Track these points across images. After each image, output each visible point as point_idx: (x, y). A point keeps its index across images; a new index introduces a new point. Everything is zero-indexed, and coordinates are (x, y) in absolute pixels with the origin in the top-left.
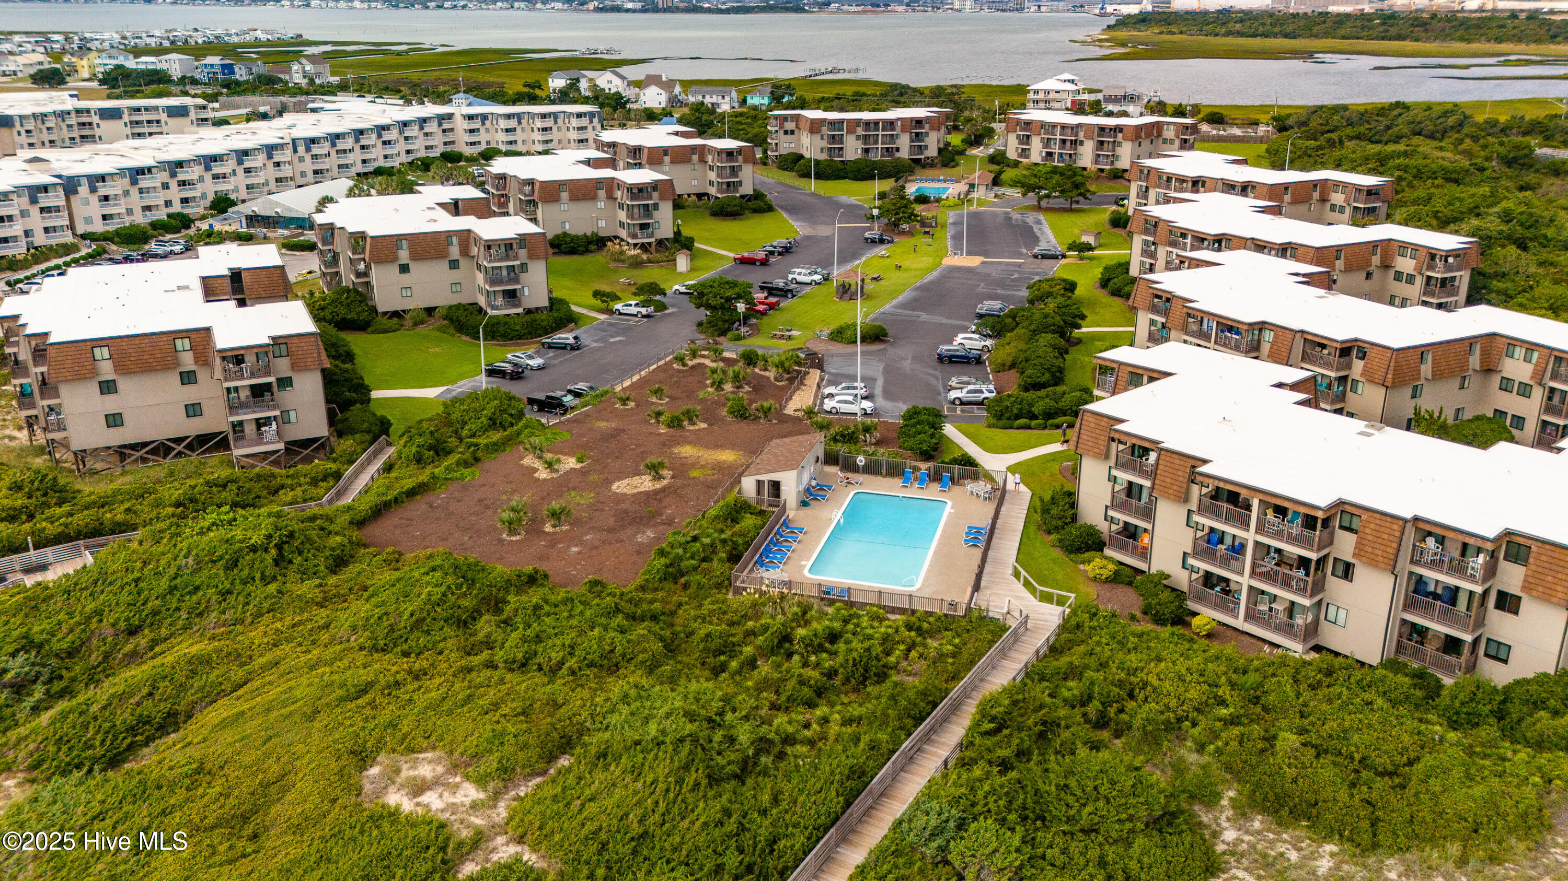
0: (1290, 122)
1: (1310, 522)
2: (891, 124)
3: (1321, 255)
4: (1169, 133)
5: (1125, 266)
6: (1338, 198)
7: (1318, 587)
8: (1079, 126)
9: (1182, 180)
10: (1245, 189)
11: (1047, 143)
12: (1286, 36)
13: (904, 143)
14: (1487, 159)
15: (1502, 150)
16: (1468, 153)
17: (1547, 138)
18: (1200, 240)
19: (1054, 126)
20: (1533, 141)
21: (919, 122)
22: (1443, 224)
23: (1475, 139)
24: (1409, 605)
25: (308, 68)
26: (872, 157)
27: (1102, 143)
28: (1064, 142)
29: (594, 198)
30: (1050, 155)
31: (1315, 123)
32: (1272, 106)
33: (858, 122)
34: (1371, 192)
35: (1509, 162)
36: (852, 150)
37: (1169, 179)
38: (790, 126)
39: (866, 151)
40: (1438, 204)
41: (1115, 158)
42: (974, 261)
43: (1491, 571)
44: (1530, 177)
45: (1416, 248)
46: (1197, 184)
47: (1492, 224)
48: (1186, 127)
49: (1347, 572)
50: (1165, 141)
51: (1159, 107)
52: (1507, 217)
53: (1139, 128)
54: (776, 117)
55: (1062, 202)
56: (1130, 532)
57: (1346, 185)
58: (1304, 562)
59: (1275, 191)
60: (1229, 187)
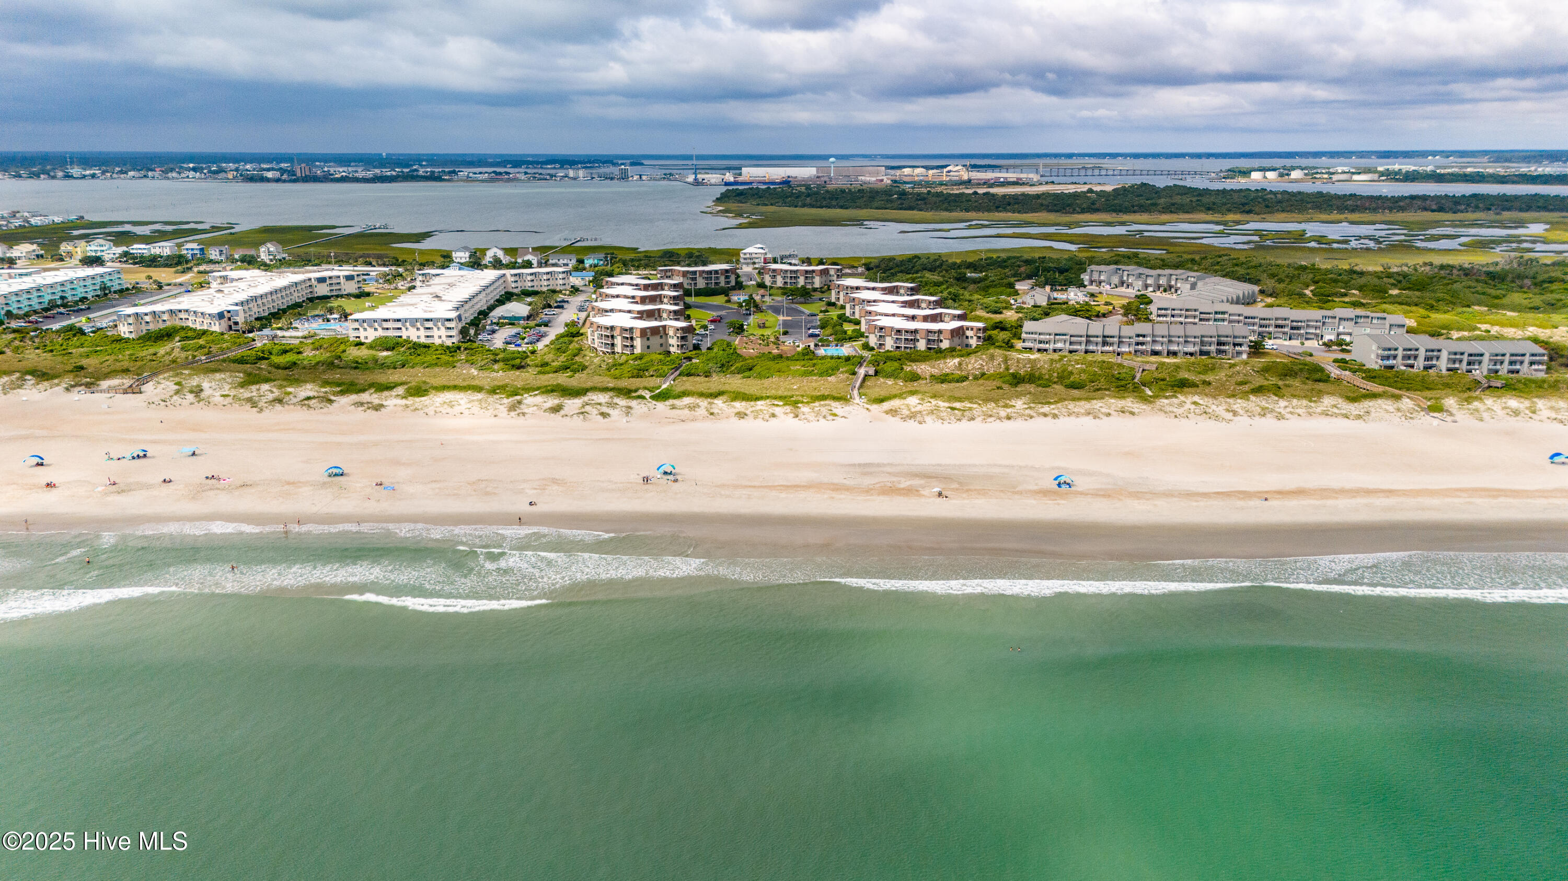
0: (872, 265)
1: (912, 332)
2: (716, 272)
3: (903, 302)
4: (832, 272)
5: (845, 314)
6: (902, 291)
7: (914, 344)
8: (797, 270)
9: (852, 288)
10: (874, 289)
11: (784, 278)
12: (841, 207)
13: (722, 280)
14: (950, 278)
15: (955, 275)
16: (943, 276)
17: (975, 270)
18: (869, 302)
19: (786, 271)
20: (968, 271)
21: (727, 271)
22: (931, 294)
23: (947, 271)
24: (928, 344)
25: (271, 249)
26: (710, 286)
27: (807, 277)
28: (791, 277)
29: (656, 301)
30: (785, 283)
31: (883, 266)
32: (861, 258)
33: (704, 272)
34: (912, 289)
35: (958, 279)
36: (701, 284)
37: (847, 288)
38: (669, 274)
39: (707, 284)
40: (931, 290)
41: (813, 283)
42: (790, 318)
43: (938, 336)
44: (966, 285)
45: (926, 300)
46: (857, 288)
47: (945, 294)
48: (838, 270)
49: (918, 340)
50: (830, 276)
51: (808, 261)
52: (950, 293)
53: (821, 270)
54: (661, 270)
55: (802, 300)
56: (880, 344)
57: (904, 287)
58: (912, 340)
59: (883, 289)
60: (868, 289)
